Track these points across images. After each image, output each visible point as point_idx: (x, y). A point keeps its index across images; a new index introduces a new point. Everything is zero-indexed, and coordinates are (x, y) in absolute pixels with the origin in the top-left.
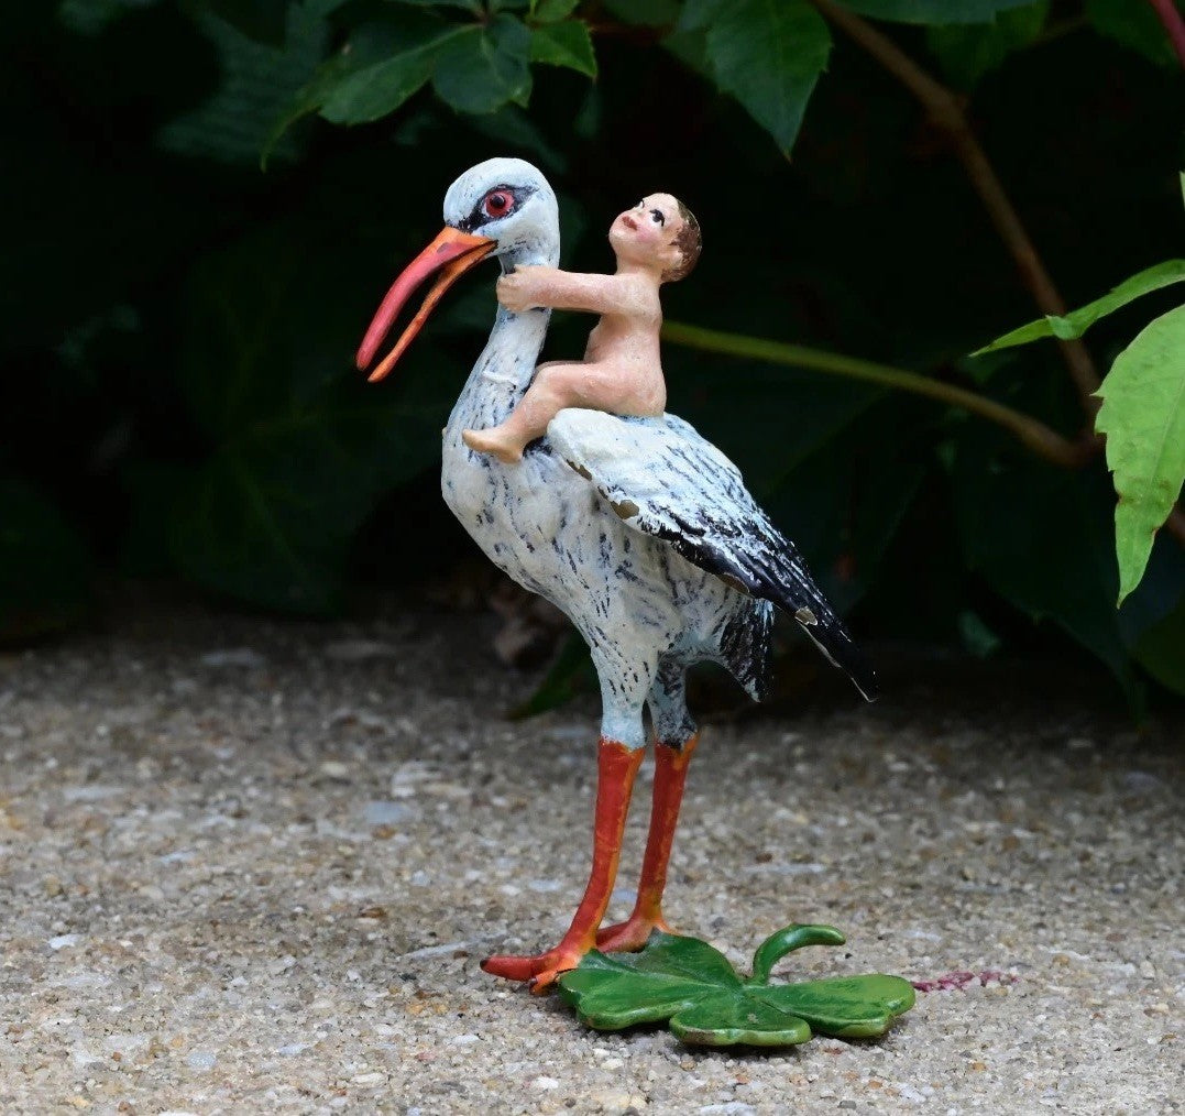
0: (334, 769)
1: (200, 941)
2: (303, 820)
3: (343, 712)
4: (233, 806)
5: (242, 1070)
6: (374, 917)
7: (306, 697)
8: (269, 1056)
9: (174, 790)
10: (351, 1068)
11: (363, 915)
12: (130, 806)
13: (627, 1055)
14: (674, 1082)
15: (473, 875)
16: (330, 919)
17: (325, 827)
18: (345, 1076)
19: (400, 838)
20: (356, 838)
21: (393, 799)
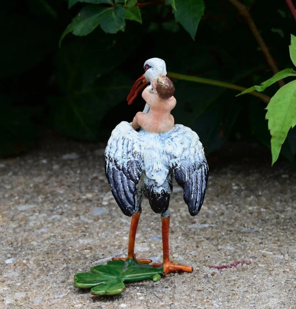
0: (89, 196)
1: (44, 260)
2: (77, 215)
3: (95, 175)
4: (60, 211)
5: (47, 304)
6: (89, 249)
7: (86, 170)
8: (54, 299)
9: (46, 206)
10: (74, 302)
11: (86, 249)
12: (34, 212)
13: (145, 295)
14: (156, 303)
15: (117, 233)
16: (77, 250)
17: (82, 218)
18: (73, 305)
19: (101, 221)
20: (89, 221)
21: (102, 206)
